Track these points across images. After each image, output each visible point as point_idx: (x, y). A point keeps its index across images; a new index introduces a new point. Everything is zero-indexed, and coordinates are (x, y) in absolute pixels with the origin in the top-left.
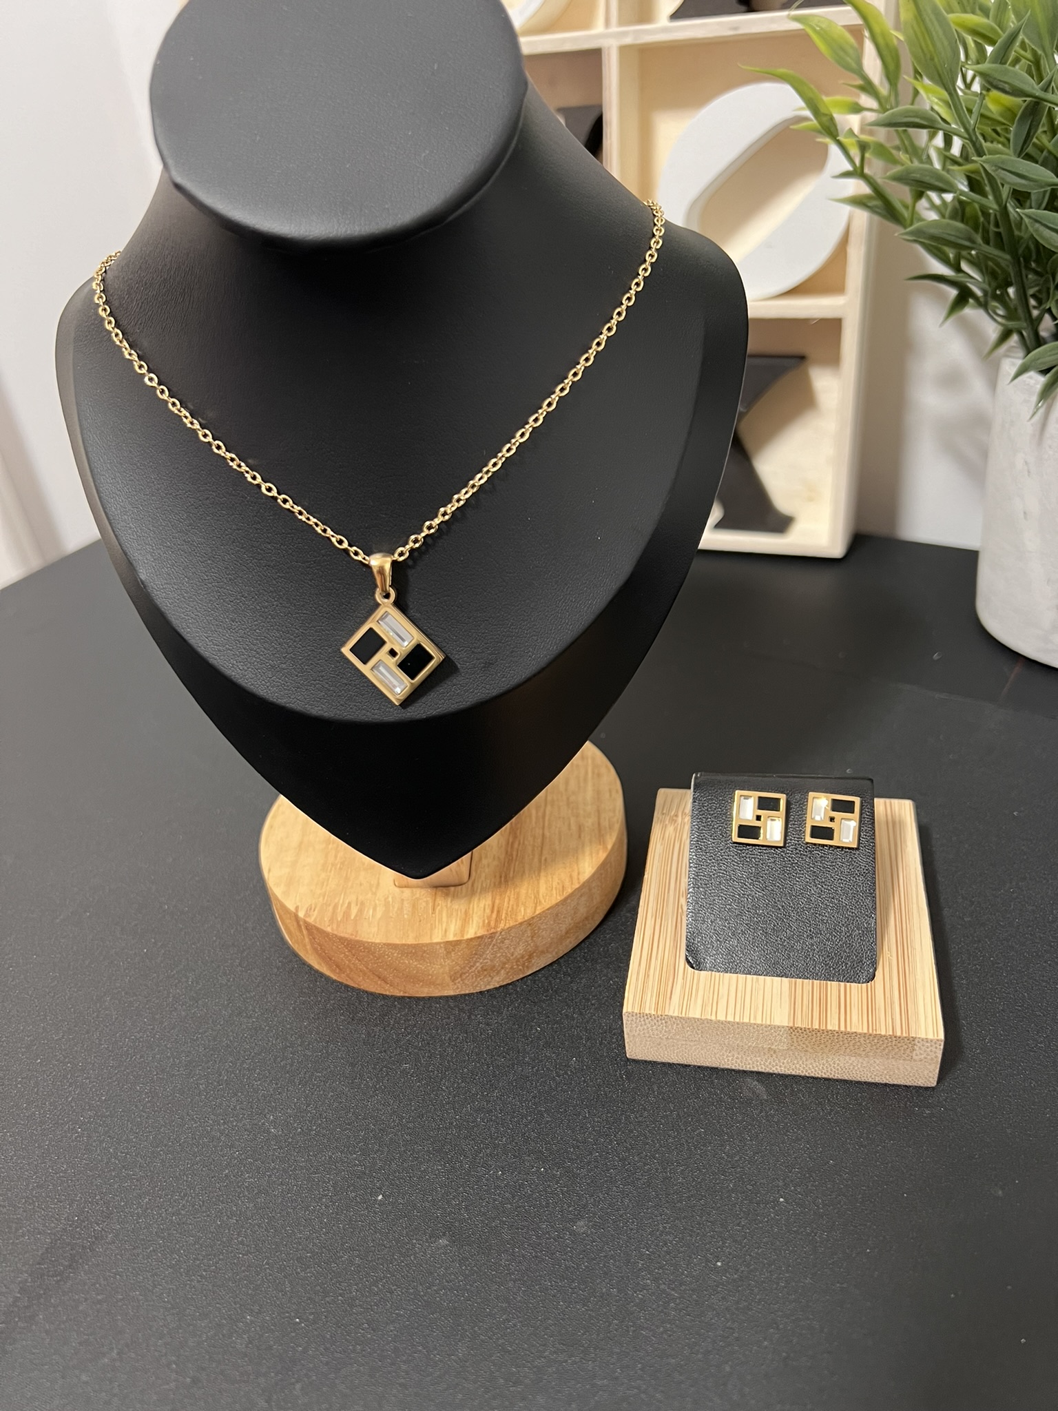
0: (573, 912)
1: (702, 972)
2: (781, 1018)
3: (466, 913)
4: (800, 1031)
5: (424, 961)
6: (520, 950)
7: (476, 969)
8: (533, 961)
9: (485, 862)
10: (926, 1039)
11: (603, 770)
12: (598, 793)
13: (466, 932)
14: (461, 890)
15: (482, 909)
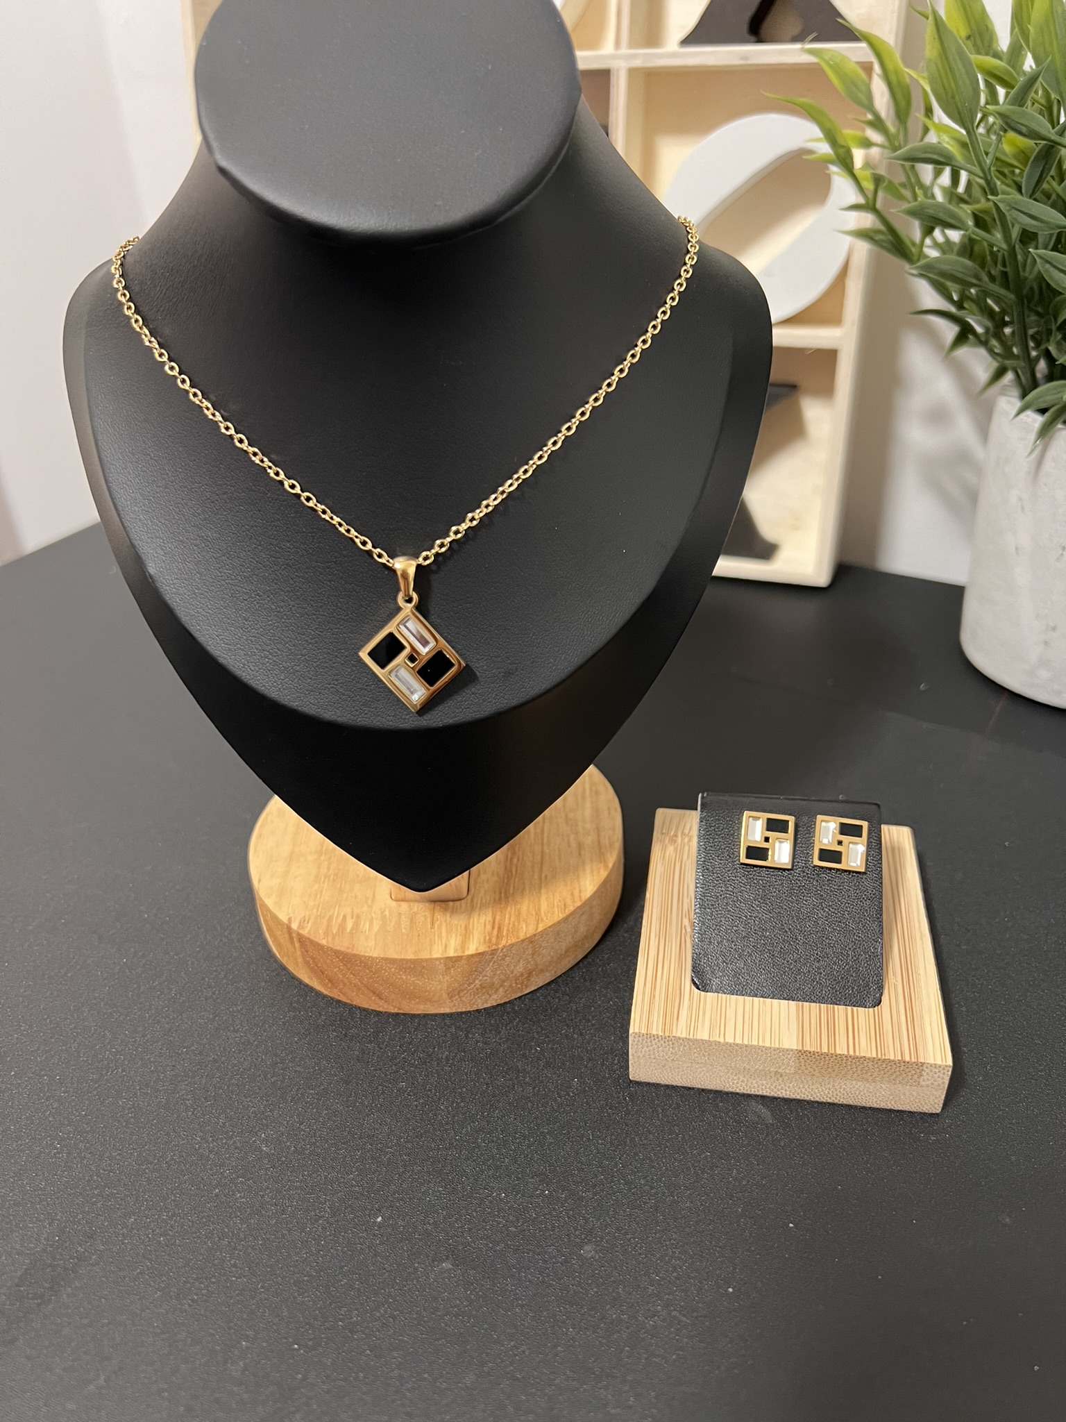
0: (573, 930)
1: (709, 994)
2: (790, 1042)
3: (466, 928)
4: (809, 1055)
5: (423, 977)
6: (520, 968)
7: (475, 986)
8: (532, 979)
9: (484, 882)
10: (935, 1064)
11: (601, 788)
12: (596, 811)
13: (467, 947)
14: (461, 906)
15: (483, 925)
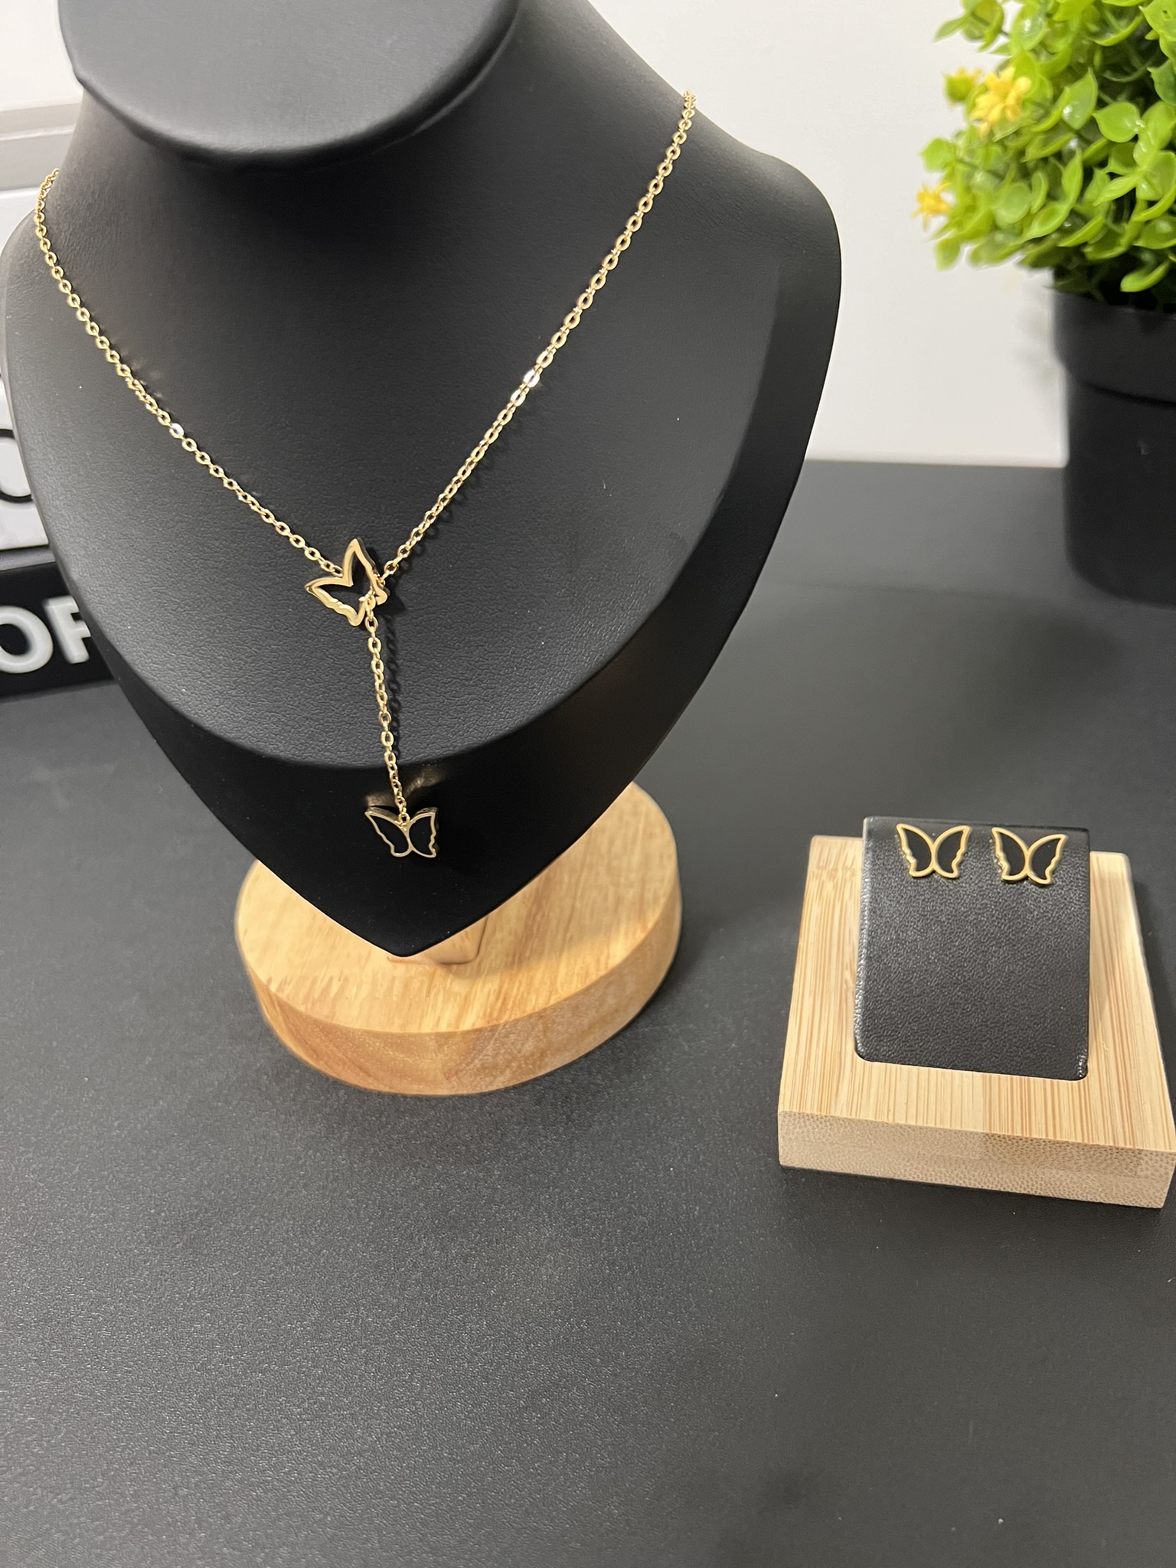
0: (597, 1004)
3: (466, 999)
5: (412, 1054)
6: (530, 1046)
7: (475, 1066)
8: (546, 1060)
9: (498, 936)
11: (657, 830)
12: (646, 859)
13: (463, 1021)
14: (466, 970)
15: (486, 995)
